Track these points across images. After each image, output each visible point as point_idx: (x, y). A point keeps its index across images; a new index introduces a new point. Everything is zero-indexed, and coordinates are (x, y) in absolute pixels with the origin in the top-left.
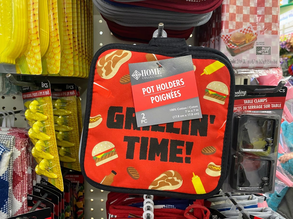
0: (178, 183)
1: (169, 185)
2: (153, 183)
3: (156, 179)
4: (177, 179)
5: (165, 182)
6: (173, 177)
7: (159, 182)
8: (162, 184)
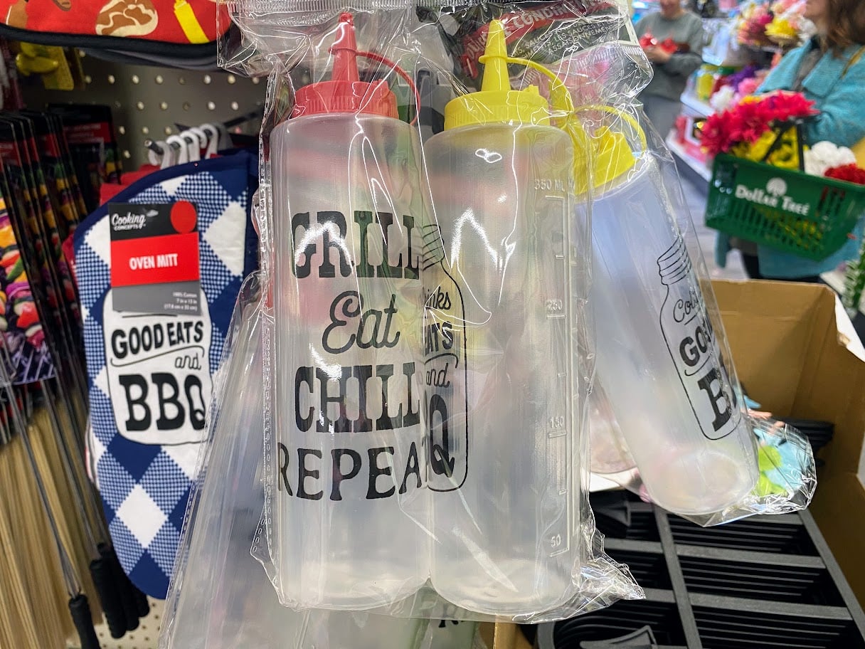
0: (148, 18)
1: (133, 24)
2: (99, 19)
3: (105, 9)
4: (146, 8)
5: (123, 16)
6: (136, 4)
7: (111, 15)
8: (120, 22)
